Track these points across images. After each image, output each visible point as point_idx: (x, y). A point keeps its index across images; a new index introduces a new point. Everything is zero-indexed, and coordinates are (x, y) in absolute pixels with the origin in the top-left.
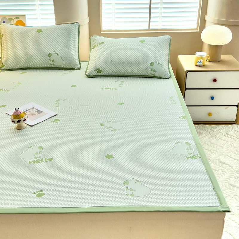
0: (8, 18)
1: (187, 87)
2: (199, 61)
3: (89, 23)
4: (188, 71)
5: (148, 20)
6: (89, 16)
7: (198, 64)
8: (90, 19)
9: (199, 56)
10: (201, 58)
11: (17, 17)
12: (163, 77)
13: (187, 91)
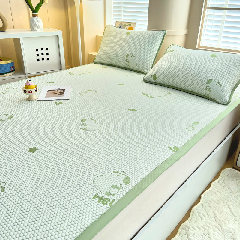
0: (124, 24)
6: (188, 29)
11: (130, 24)
12: (218, 101)
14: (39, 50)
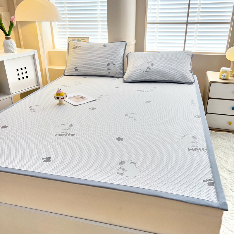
0: (76, 39)
1: (210, 96)
2: (224, 74)
3: (135, 44)
4: (212, 82)
5: (183, 46)
6: (135, 39)
7: (222, 77)
8: (136, 41)
9: (223, 71)
10: (225, 72)
11: (83, 39)
13: (210, 100)
14: (19, 69)
